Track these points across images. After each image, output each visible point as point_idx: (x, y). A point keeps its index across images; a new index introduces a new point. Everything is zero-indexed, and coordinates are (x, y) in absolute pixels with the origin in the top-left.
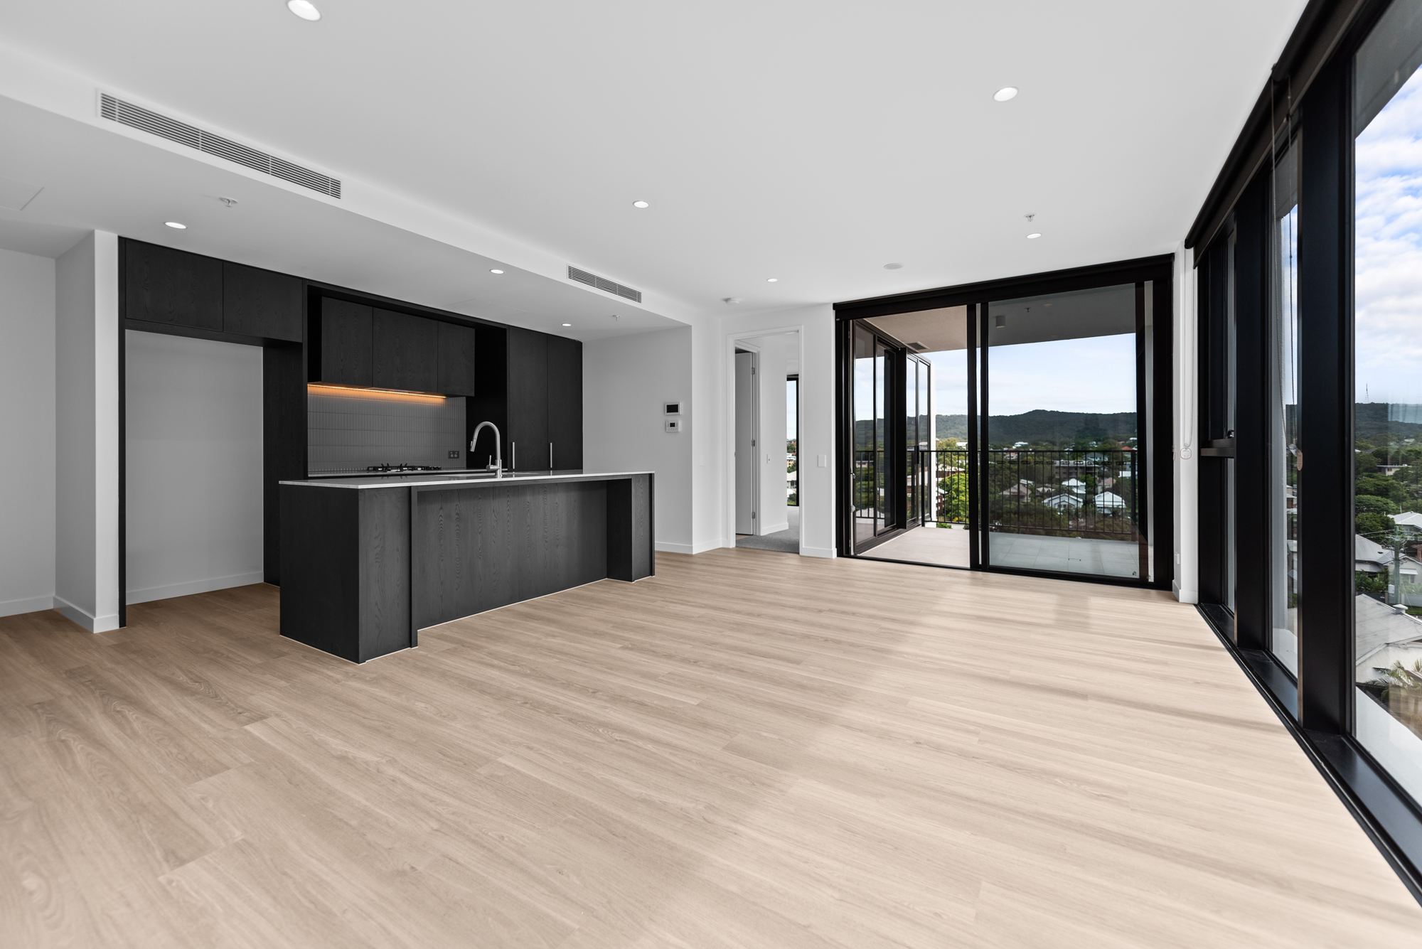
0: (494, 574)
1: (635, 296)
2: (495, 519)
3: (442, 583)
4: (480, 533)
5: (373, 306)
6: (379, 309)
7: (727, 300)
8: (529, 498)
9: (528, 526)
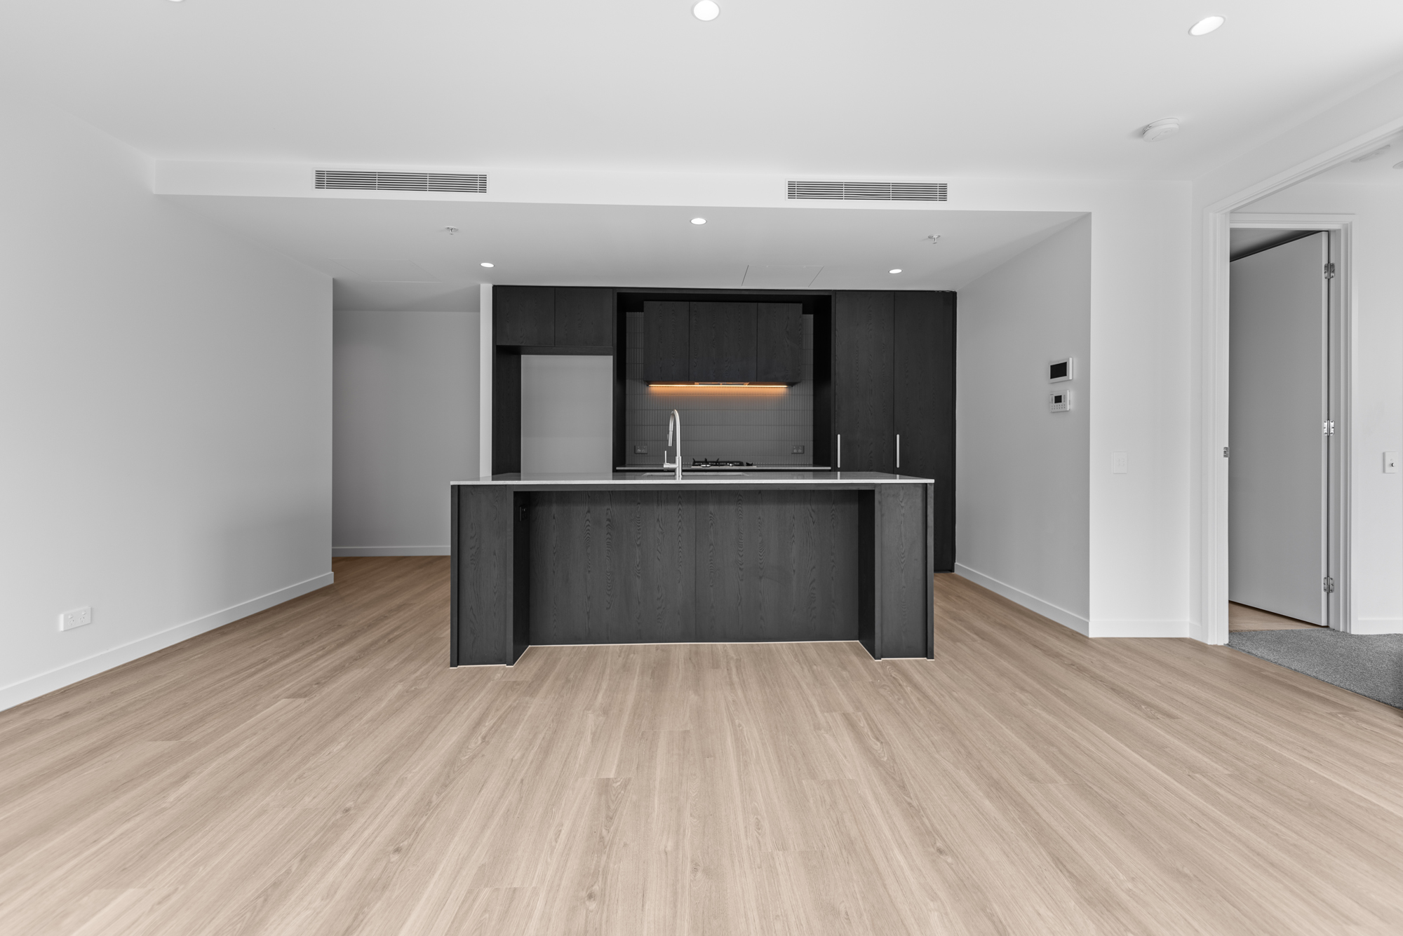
0: (658, 599)
1: (937, 192)
2: (660, 530)
3: (589, 598)
4: (638, 545)
5: (689, 301)
6: (695, 303)
7: (1143, 132)
8: (712, 508)
9: (711, 544)
